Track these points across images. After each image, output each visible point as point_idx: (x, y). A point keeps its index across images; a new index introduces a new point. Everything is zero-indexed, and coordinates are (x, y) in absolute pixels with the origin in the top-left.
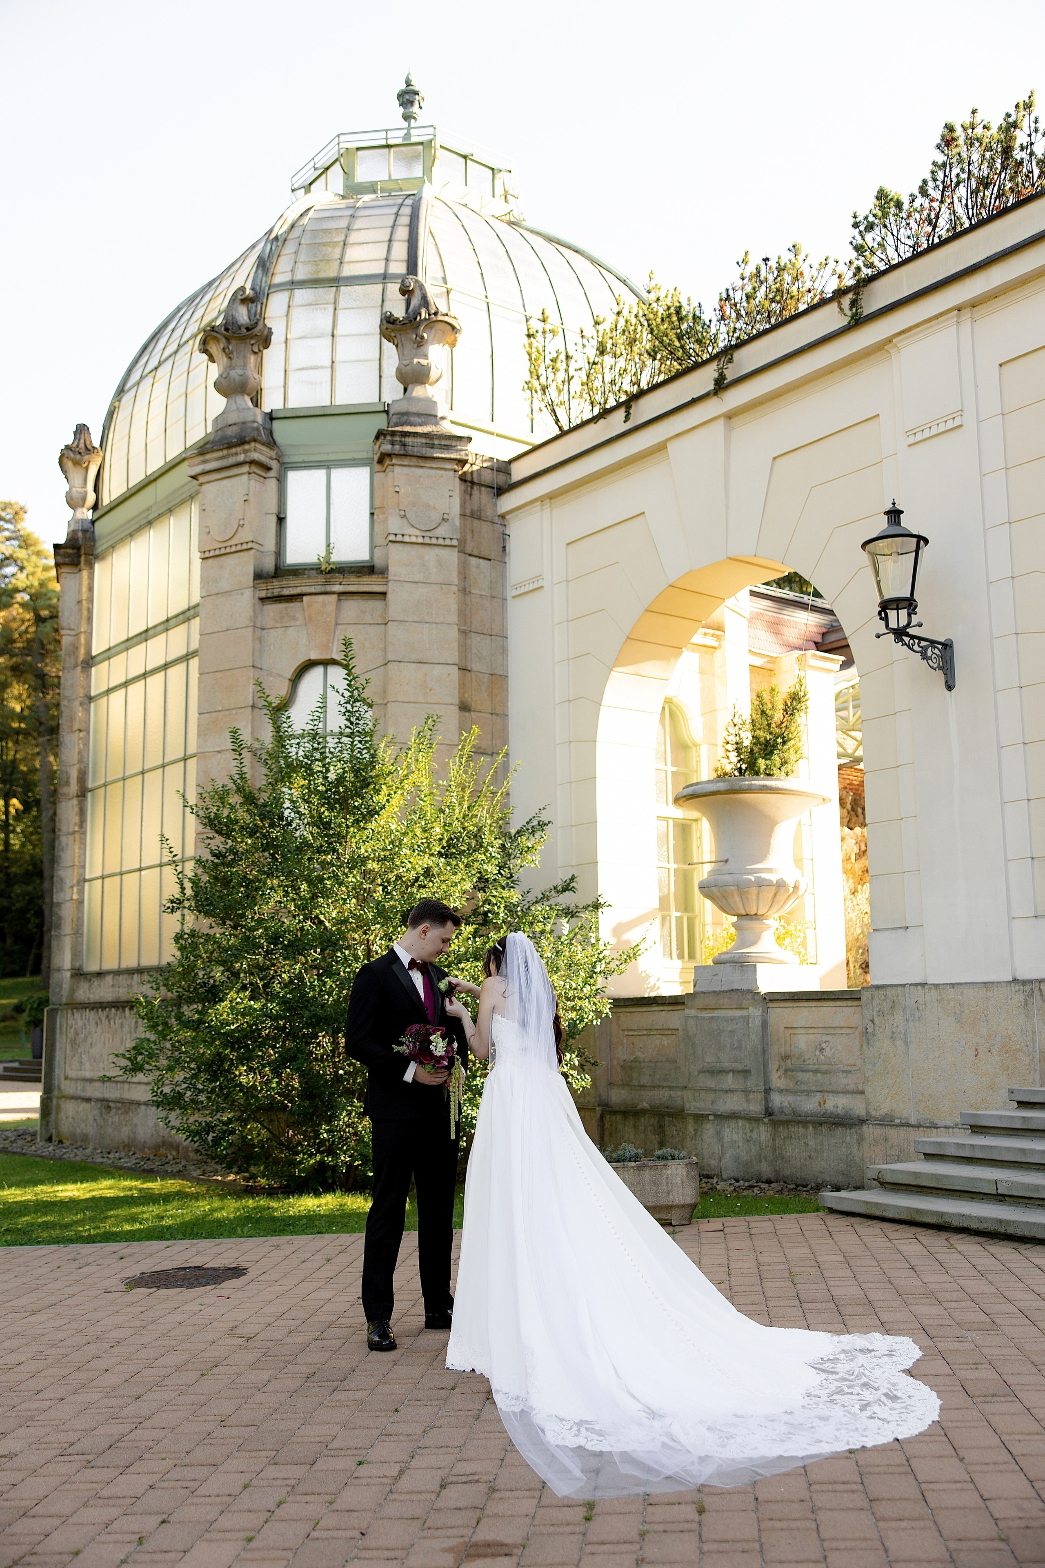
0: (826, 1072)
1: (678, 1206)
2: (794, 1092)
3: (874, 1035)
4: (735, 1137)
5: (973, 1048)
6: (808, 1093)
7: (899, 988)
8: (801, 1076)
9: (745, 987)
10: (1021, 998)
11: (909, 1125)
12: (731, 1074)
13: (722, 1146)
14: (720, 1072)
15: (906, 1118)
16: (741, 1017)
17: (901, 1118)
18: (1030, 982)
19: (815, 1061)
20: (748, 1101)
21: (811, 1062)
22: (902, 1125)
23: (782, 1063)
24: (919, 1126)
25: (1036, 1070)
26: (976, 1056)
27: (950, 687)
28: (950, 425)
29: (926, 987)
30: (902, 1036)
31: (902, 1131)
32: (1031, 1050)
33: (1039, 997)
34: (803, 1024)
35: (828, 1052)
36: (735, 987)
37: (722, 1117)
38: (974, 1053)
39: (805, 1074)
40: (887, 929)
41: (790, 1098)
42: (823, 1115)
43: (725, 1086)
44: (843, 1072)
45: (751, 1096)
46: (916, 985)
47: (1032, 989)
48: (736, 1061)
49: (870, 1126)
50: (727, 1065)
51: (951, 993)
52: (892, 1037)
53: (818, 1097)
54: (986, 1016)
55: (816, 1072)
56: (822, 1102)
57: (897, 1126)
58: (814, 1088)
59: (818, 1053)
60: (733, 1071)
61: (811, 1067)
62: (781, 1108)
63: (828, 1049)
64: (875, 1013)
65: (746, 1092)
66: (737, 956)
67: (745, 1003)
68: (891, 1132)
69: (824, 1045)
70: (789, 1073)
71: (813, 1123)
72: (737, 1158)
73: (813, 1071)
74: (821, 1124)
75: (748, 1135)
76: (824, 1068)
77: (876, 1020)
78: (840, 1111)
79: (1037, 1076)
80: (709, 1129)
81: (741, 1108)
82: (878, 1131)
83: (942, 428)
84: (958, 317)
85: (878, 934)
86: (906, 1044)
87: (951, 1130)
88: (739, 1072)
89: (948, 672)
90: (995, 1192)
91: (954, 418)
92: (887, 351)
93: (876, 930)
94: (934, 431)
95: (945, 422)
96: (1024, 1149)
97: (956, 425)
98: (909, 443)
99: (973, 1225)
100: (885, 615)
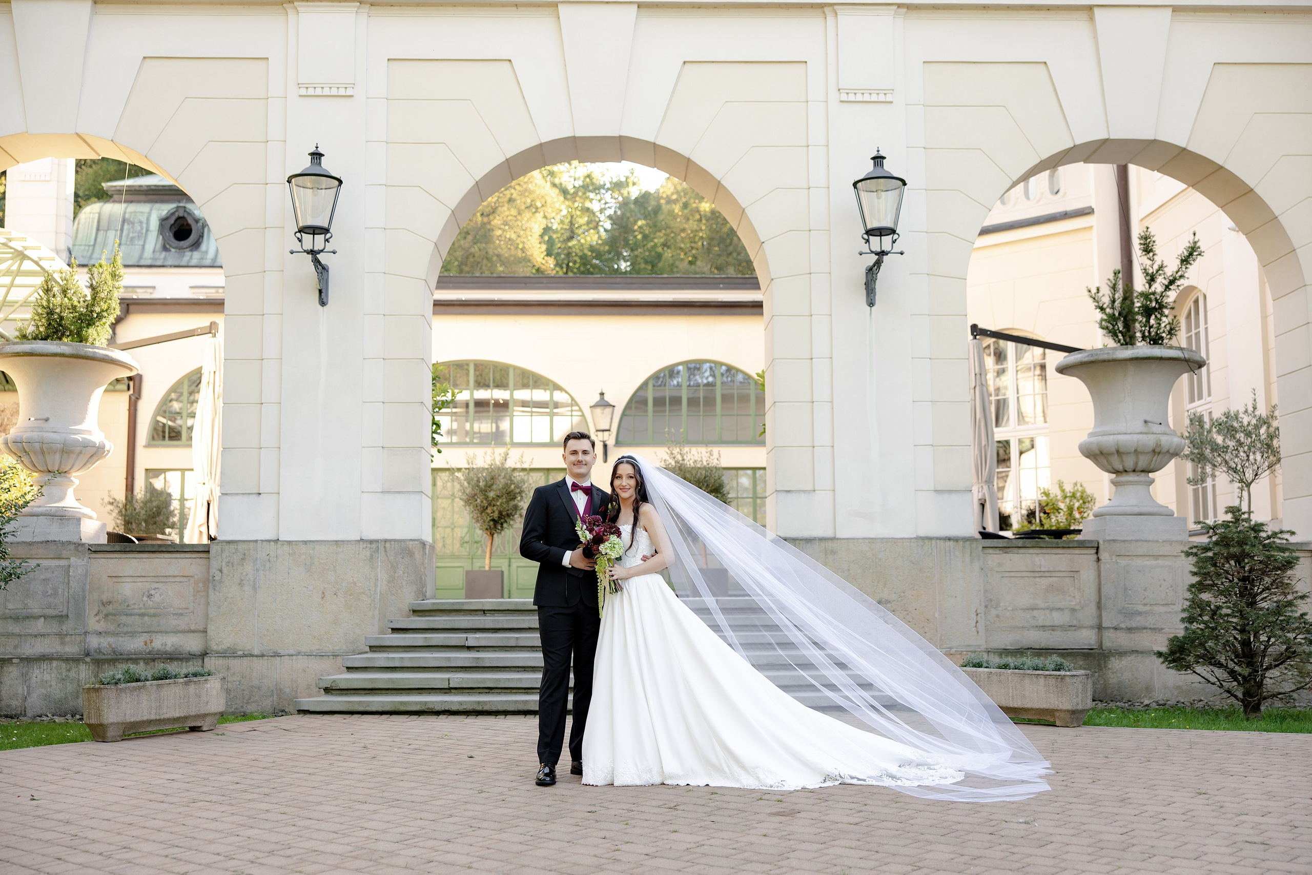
0: (154, 615)
1: (212, 714)
2: (116, 634)
3: (221, 582)
4: (47, 677)
5: (321, 592)
6: (133, 634)
7: (252, 544)
8: (124, 619)
9: (64, 538)
10: (368, 553)
11: (252, 656)
12: (42, 619)
13: (28, 687)
14: (28, 617)
15: (249, 650)
16: (57, 566)
17: (244, 651)
18: (377, 541)
19: (141, 606)
20: (63, 643)
21: (136, 607)
22: (246, 656)
23: (102, 608)
24: (263, 656)
25: (376, 608)
26: (323, 598)
27: (323, 303)
28: (342, 92)
29: (279, 543)
30: (251, 583)
31: (245, 661)
32: (372, 593)
33: (383, 553)
34: (131, 573)
35: (157, 598)
36: (50, 538)
37: (28, 660)
38: (321, 596)
39: (129, 618)
40: (237, 494)
41: (111, 640)
42: (149, 653)
43: (35, 632)
44: (174, 614)
45: (68, 639)
46: (269, 541)
47: (378, 547)
48: (49, 607)
49: (213, 658)
50: (36, 611)
51: (303, 549)
52: (240, 584)
53: (145, 637)
54: (334, 567)
55: (143, 615)
56: (148, 642)
57: (240, 657)
58: (140, 630)
59: (145, 598)
60: (45, 617)
61: (136, 611)
62: (99, 648)
63: (157, 595)
64: (224, 564)
65: (61, 636)
66: (53, 509)
67: (65, 553)
68: (235, 663)
69: (152, 592)
70: (110, 617)
71: (144, 659)
72: (47, 697)
73: (139, 615)
74: (154, 660)
75: (64, 674)
76: (152, 611)
77: (225, 570)
78: (169, 648)
79: (377, 613)
80: (13, 673)
81: (54, 651)
82: (221, 662)
83: (334, 92)
84: (359, 8)
85: (225, 497)
86: (255, 589)
87: (294, 657)
88: (52, 617)
89: (324, 291)
90: (447, 687)
91: (346, 88)
92: (284, 9)
93: (226, 494)
94: (326, 92)
95: (338, 88)
96: (449, 658)
97: (347, 94)
98: (301, 94)
99: (454, 708)
100: (300, 237)
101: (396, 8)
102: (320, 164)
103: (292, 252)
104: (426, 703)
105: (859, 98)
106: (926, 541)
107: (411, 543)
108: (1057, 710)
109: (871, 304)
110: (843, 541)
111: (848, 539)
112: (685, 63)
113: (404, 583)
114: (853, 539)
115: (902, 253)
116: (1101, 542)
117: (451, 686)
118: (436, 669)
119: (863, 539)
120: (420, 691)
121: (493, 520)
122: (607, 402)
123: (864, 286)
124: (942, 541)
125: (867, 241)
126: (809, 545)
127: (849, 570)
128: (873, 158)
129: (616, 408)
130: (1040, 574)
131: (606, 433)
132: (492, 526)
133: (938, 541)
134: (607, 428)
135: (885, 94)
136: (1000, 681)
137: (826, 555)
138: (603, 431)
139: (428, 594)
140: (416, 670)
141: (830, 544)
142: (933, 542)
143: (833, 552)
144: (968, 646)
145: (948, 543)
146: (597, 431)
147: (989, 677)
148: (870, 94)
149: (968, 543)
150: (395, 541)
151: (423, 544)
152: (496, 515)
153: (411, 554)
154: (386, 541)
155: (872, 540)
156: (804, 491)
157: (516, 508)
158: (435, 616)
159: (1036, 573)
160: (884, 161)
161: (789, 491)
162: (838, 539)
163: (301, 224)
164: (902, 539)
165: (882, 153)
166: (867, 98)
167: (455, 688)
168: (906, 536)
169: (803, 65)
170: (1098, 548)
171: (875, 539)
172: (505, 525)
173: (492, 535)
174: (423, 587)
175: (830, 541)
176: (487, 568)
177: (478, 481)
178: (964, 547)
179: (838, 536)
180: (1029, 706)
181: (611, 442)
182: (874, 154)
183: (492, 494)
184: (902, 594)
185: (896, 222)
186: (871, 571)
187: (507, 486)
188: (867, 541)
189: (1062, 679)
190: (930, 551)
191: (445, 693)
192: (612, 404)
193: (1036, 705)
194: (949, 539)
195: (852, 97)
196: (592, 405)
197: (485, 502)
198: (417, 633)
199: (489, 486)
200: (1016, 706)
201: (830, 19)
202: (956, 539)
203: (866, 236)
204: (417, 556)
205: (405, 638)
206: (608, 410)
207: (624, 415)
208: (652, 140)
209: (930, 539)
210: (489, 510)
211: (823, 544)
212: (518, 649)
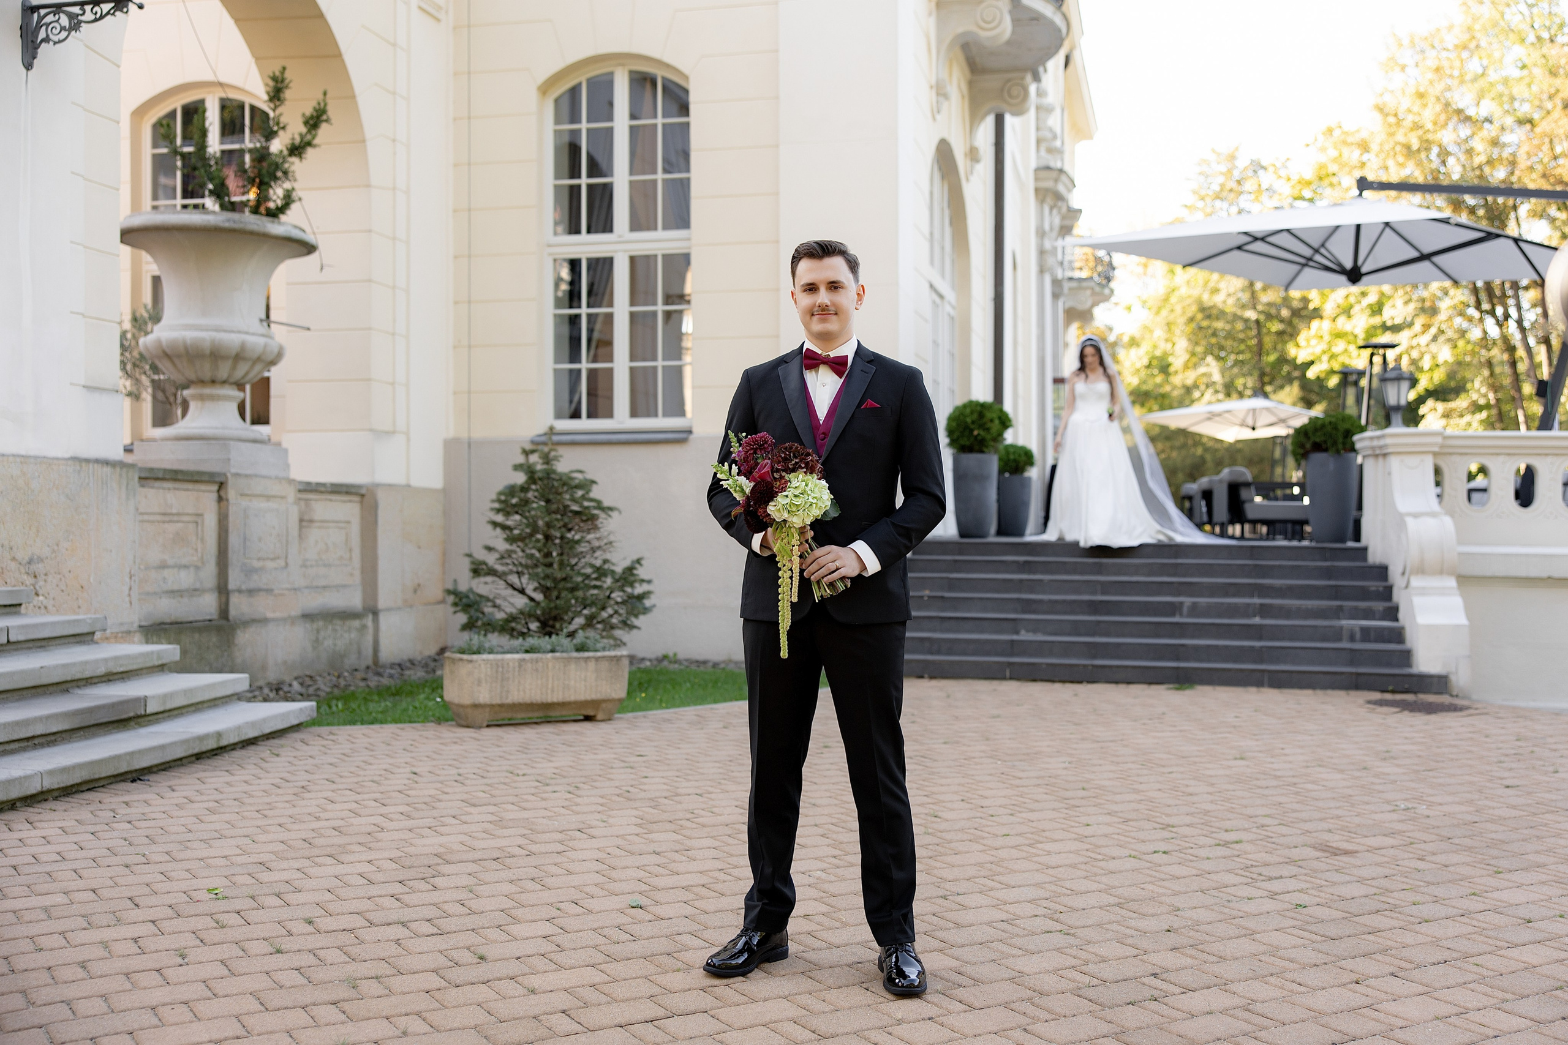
106: (84, 464)
109: (28, 66)
114: (3, 455)
116: (229, 475)
119: (14, 455)
124: (97, 465)
130: (171, 518)
133: (94, 464)
142: (91, 466)
144: (122, 624)
145: (103, 468)
149: (125, 470)
155: (24, 459)
159: (168, 516)
164: (57, 459)
170: (222, 485)
171: (27, 457)
178: (121, 475)
184: (56, 548)
186: (22, 509)
188: (18, 460)
190: (87, 480)
202: (106, 463)
209: (87, 461)
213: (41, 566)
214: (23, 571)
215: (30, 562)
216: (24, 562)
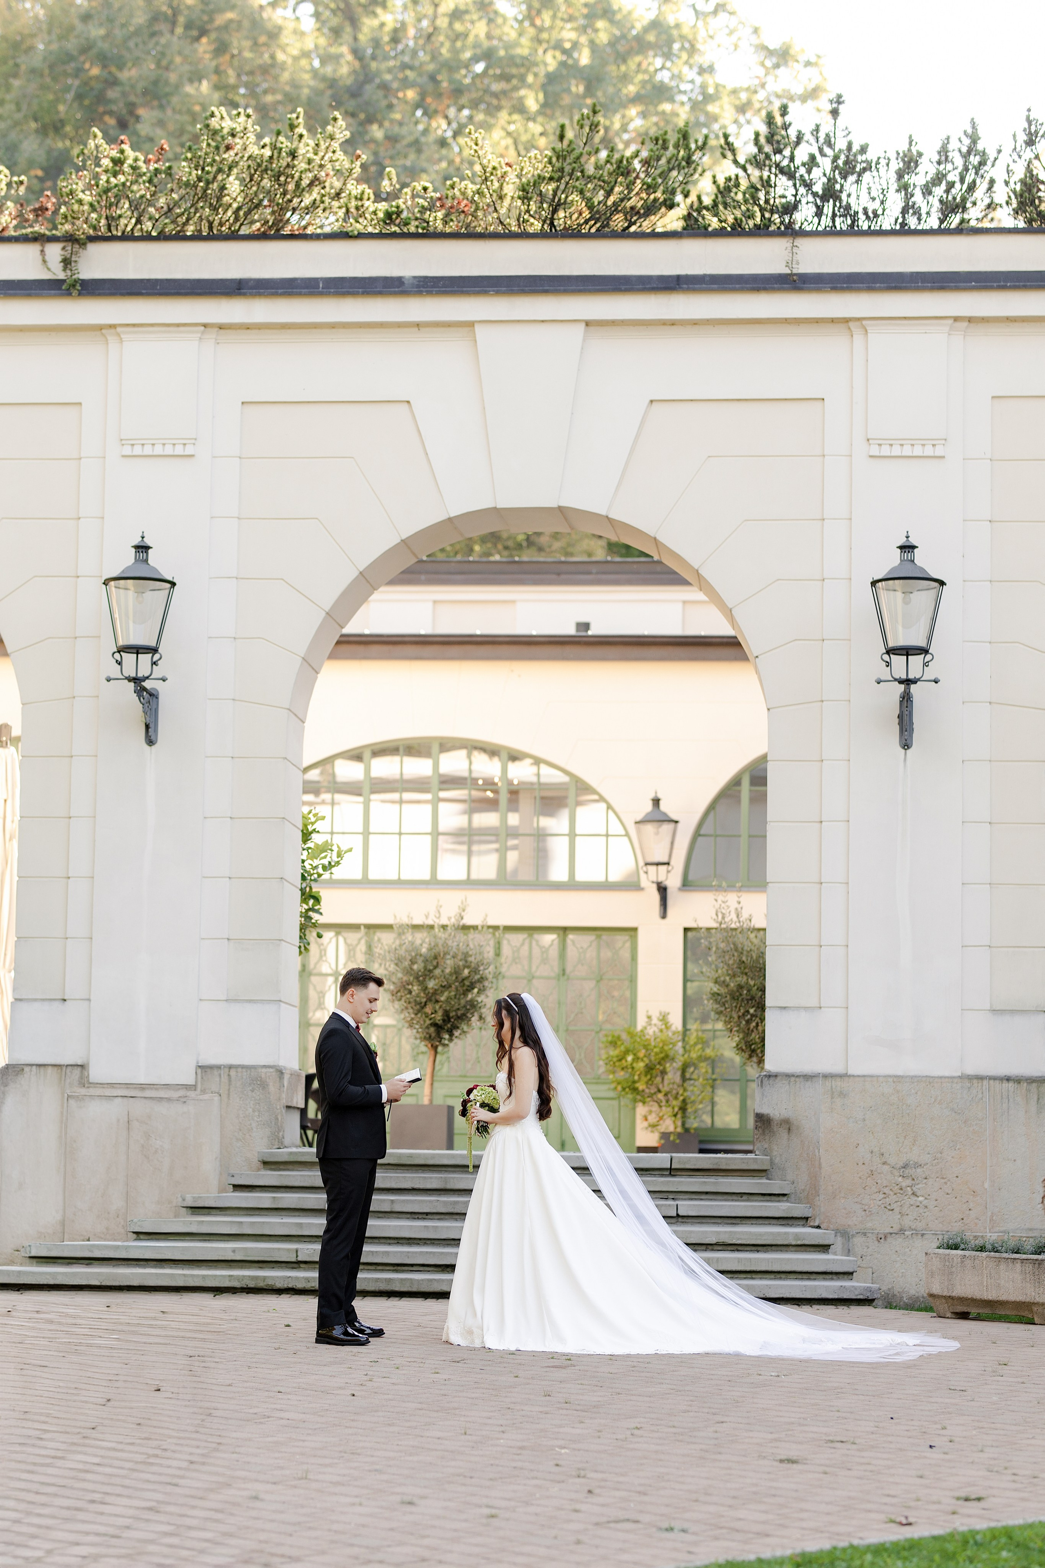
27: (150, 742)
28: (179, 450)
40: (35, 1000)
83: (169, 450)
84: (203, 333)
85: (19, 1004)
89: (152, 725)
90: (294, 1260)
91: (185, 444)
92: (103, 335)
93: (20, 1000)
94: (158, 450)
95: (174, 445)
96: (301, 1224)
97: (186, 453)
98: (124, 453)
99: (300, 1285)
100: (119, 659)
101: (253, 331)
102: (146, 561)
103: (109, 680)
104: (265, 1278)
105: (896, 450)
106: (975, 1081)
107: (264, 1070)
108: (1034, 1303)
109: (906, 745)
110: (858, 1079)
111: (864, 1076)
112: (652, 401)
113: (254, 1125)
114: (872, 1076)
115: (936, 681)
117: (300, 1259)
118: (284, 1238)
119: (885, 1076)
120: (261, 1265)
121: (435, 1025)
122: (665, 814)
123: (897, 720)
124: (997, 1082)
125: (888, 664)
126: (809, 1083)
127: (864, 1120)
128: (901, 548)
129: (679, 825)
131: (663, 869)
132: (433, 1035)
133: (992, 1082)
134: (665, 860)
135: (934, 445)
136: (974, 1267)
137: (832, 1098)
138: (658, 864)
139: (287, 1141)
140: (258, 1238)
141: (838, 1084)
142: (985, 1082)
143: (842, 1094)
144: (1031, 1230)
145: (1005, 1085)
146: (647, 864)
147: (962, 1262)
148: (913, 445)
149: (1034, 1085)
150: (243, 1067)
151: (280, 1072)
152: (439, 1017)
153: (263, 1085)
154: (230, 1067)
155: (898, 1079)
156: (806, 1008)
157: (473, 1006)
158: (293, 1170)
160: (916, 550)
161: (785, 1008)
162: (850, 1076)
163: (121, 643)
164: (941, 1077)
165: (913, 541)
166: (907, 451)
167: (305, 1262)
168: (947, 1074)
169: (820, 403)
171: (902, 1077)
172: (457, 1033)
173: (435, 1048)
174: (279, 1131)
175: (838, 1079)
176: (426, 1101)
177: (413, 962)
178: (1028, 1090)
179: (850, 1072)
180: (1004, 1298)
181: (673, 882)
182: (902, 541)
183: (431, 984)
184: (939, 1155)
185: (930, 639)
186: (895, 1121)
187: (457, 972)
188: (891, 1080)
189: (1039, 1264)
190: (980, 1096)
191: (293, 1268)
192: (675, 818)
193: (1012, 1298)
194: (1008, 1079)
195: (886, 451)
196: (639, 818)
197: (422, 995)
198: (266, 1191)
199: (428, 973)
200: (991, 1298)
201: (858, 338)
202: (1018, 1080)
203: (886, 657)
204: (272, 1088)
205: (247, 1197)
206: (667, 828)
207: (697, 834)
208: (604, 513)
209: (980, 1078)
210: (428, 1010)
211: (828, 1083)
212: (395, 1215)
213: (919, 1170)
214: (897, 1174)
215: (905, 1166)
216: (898, 1166)
